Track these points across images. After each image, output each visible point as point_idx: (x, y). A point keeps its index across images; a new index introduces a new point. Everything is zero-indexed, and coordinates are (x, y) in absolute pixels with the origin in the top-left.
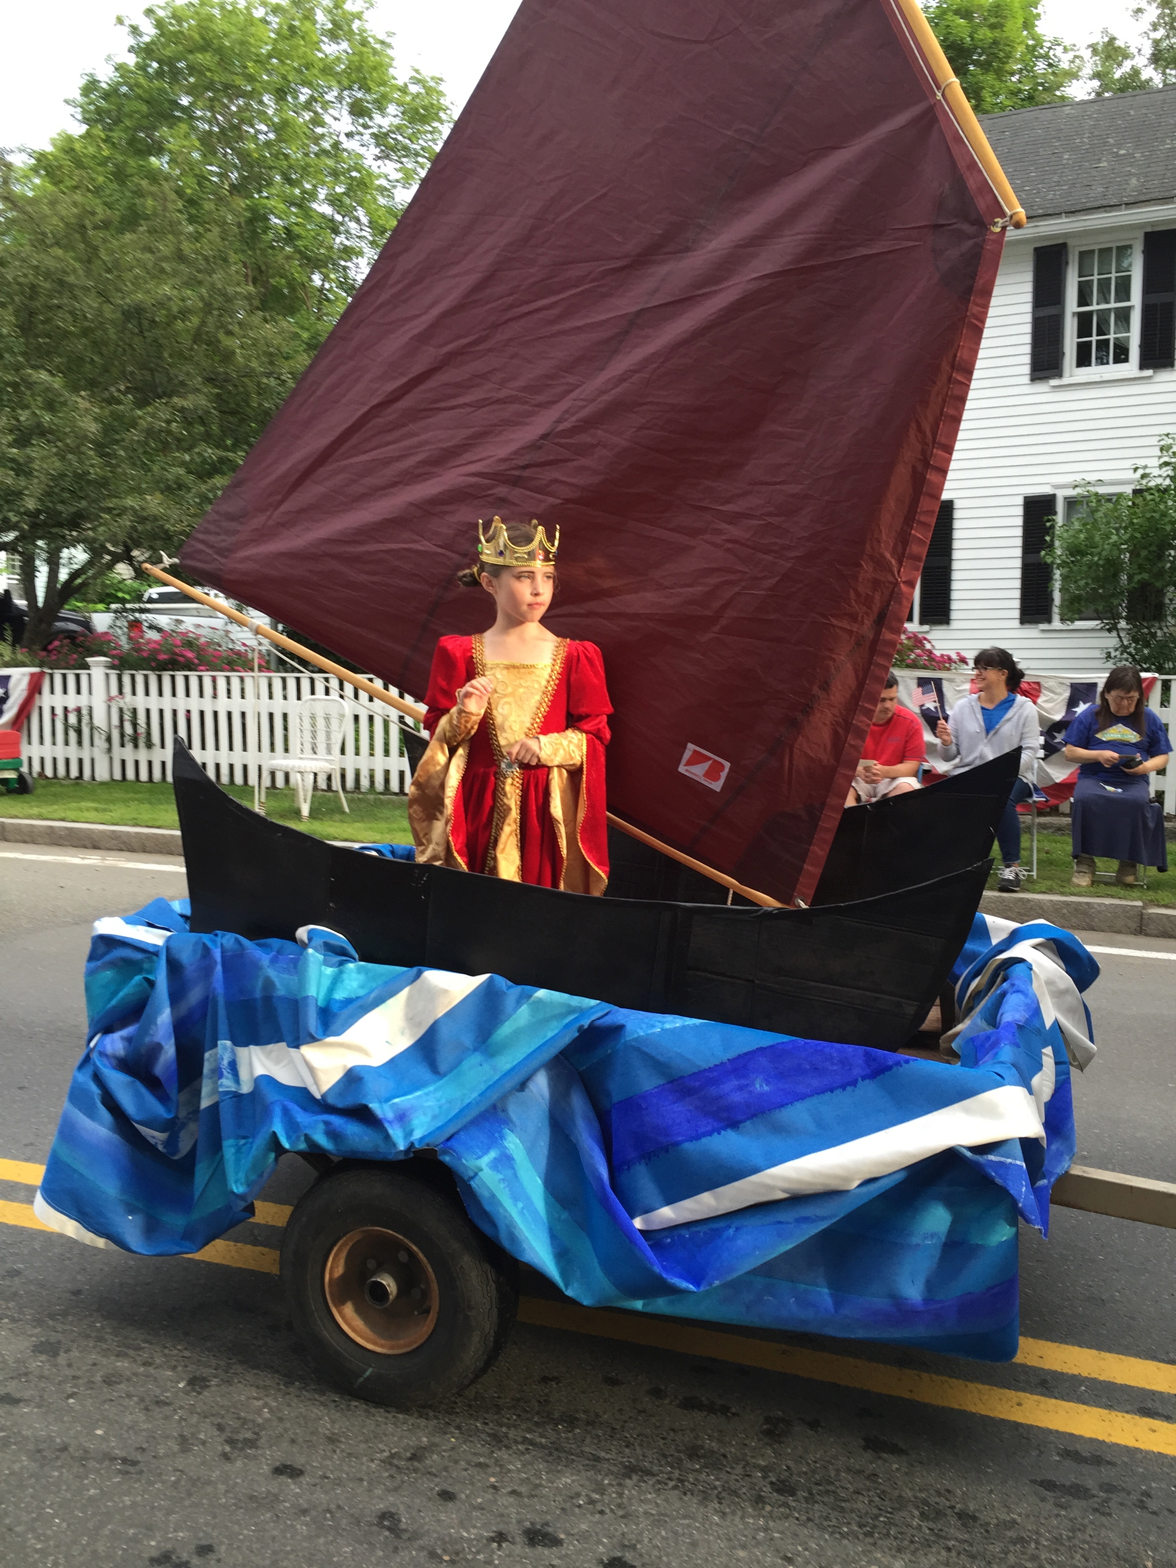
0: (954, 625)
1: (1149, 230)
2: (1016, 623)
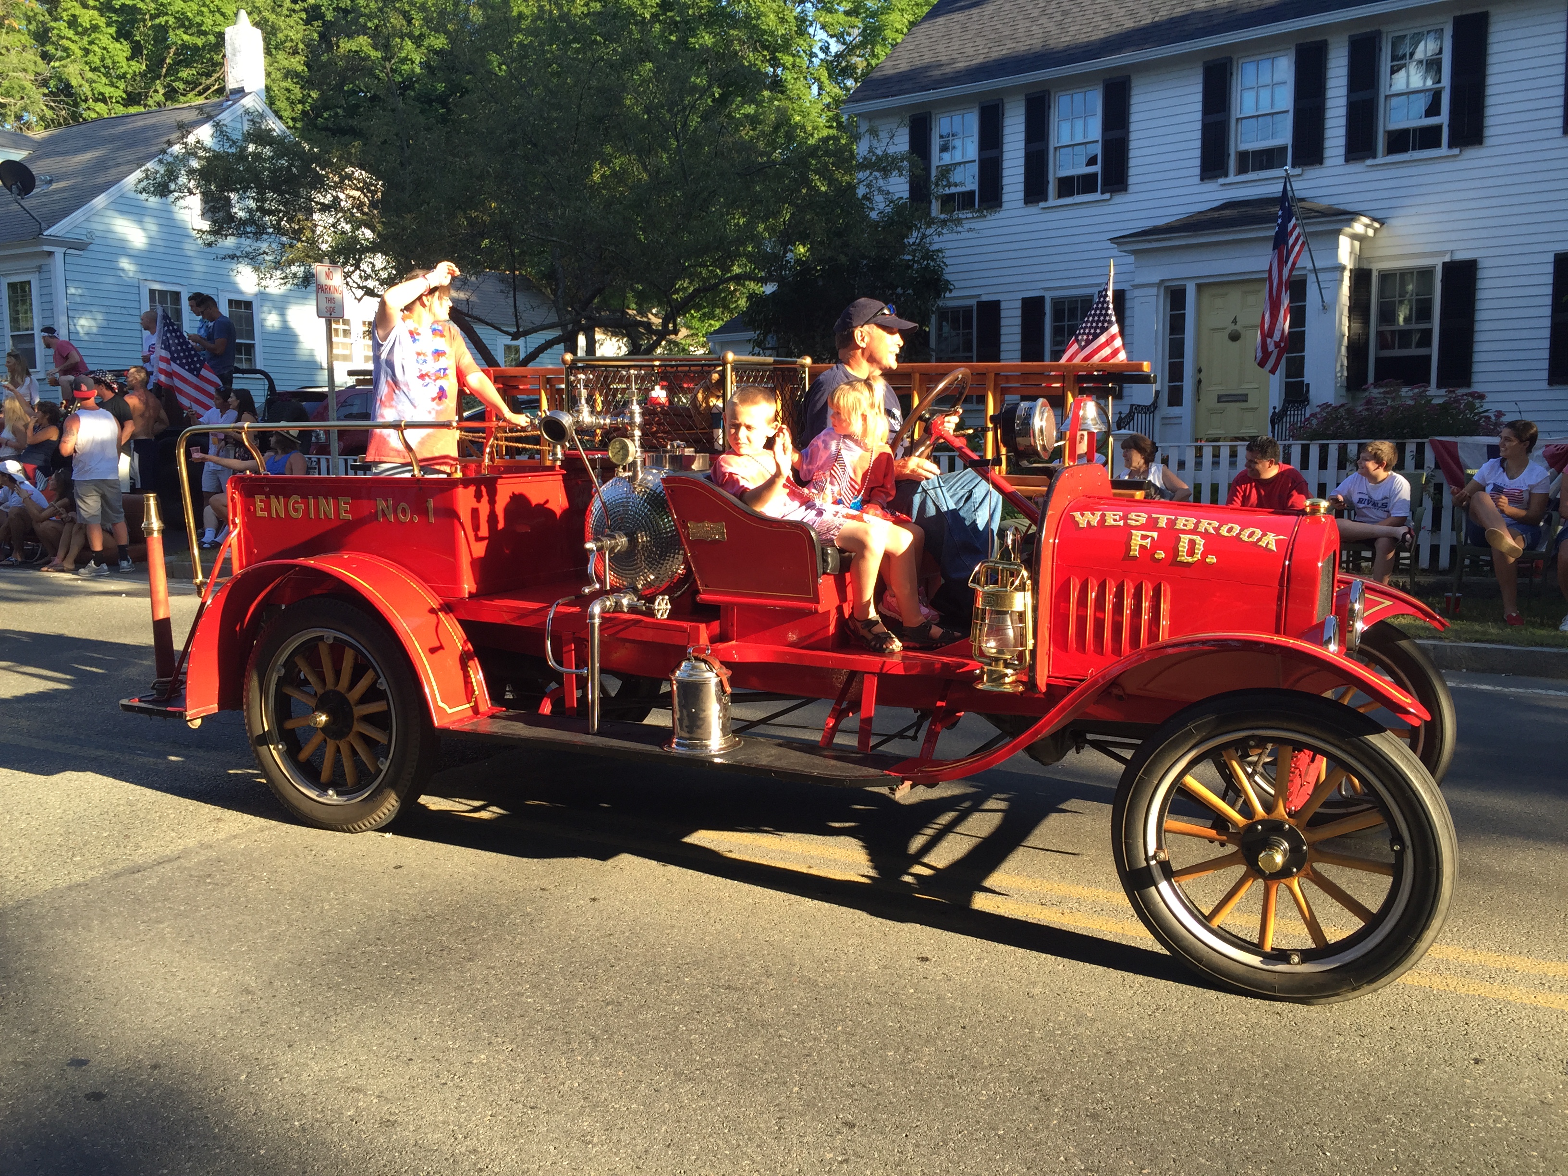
2: (1544, 385)
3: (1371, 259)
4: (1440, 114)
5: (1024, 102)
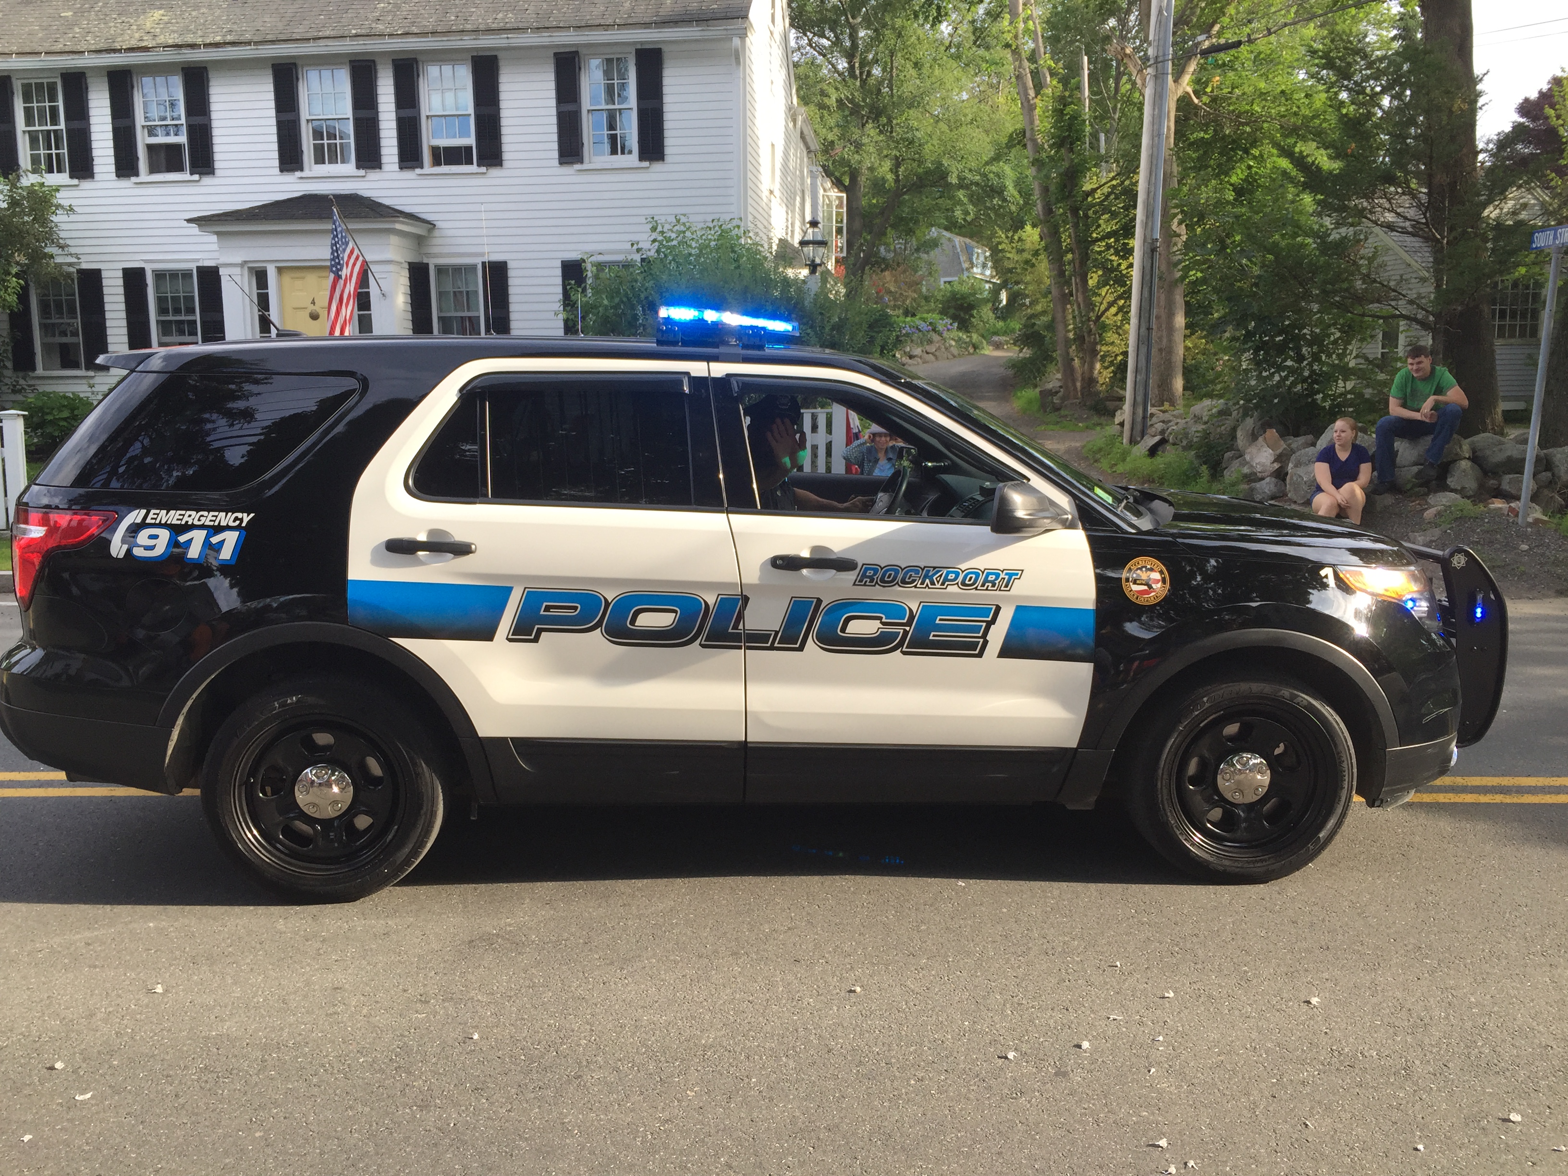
3: (428, 255)
4: (469, 136)
5: (106, 79)
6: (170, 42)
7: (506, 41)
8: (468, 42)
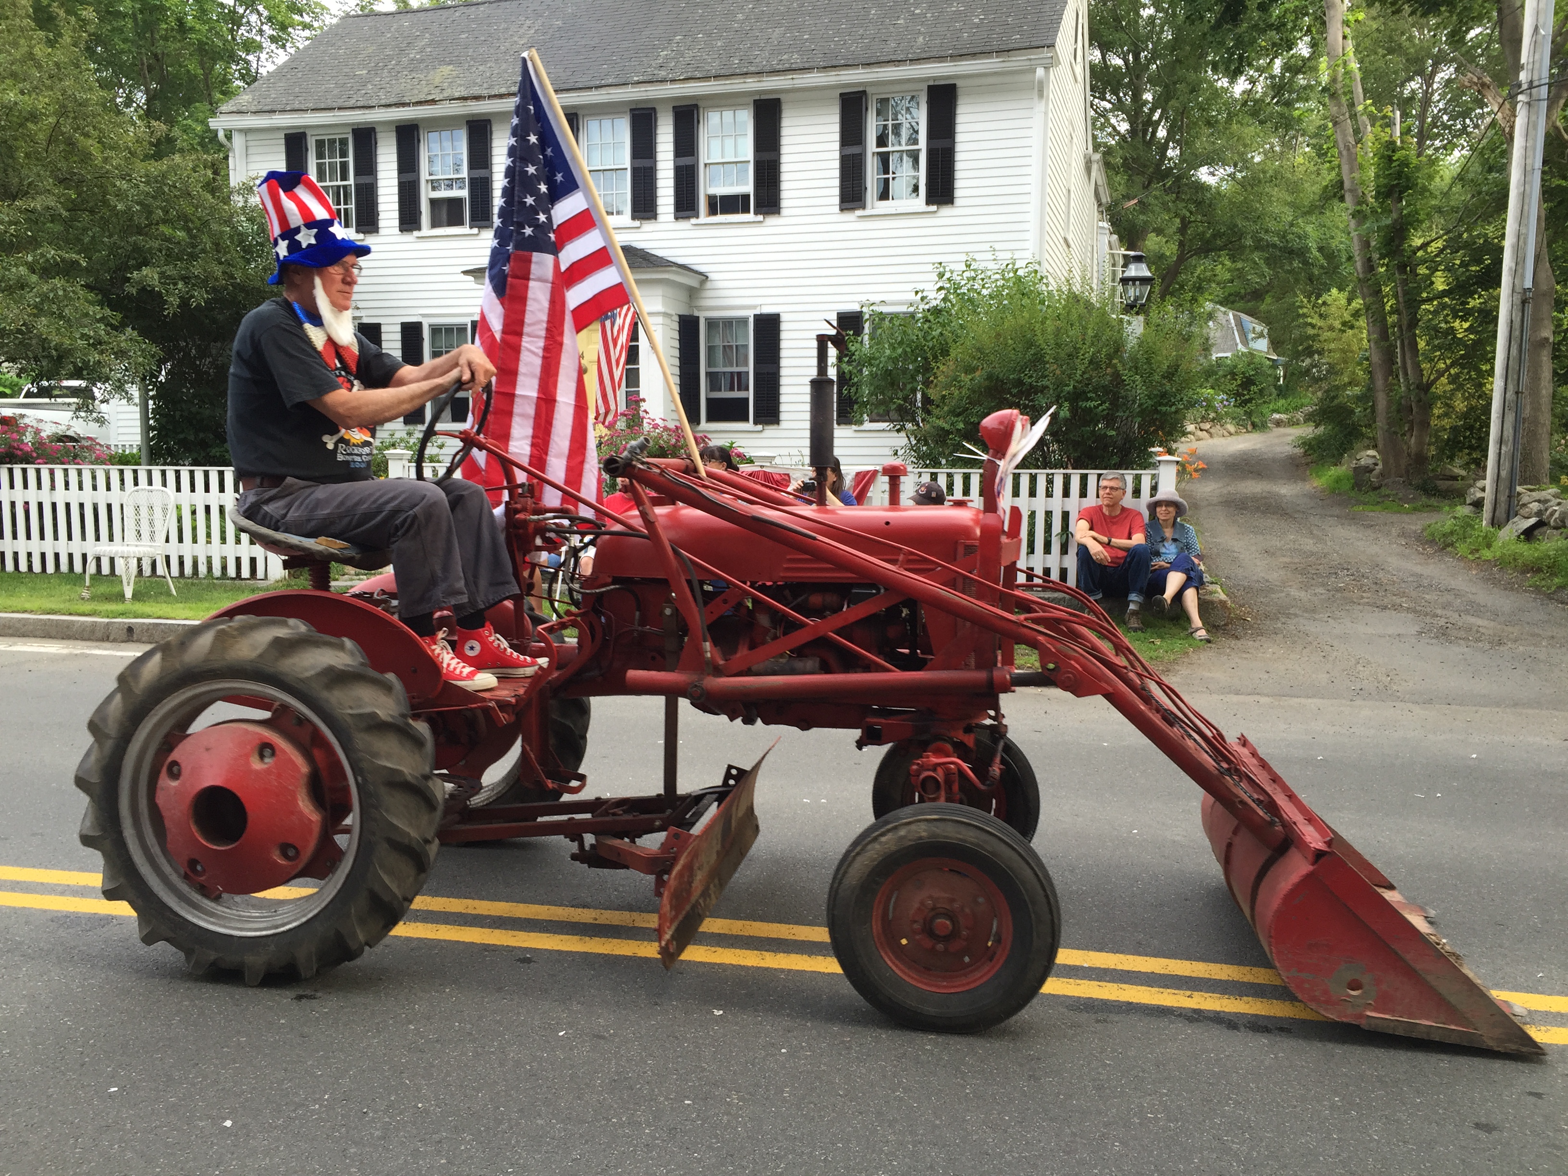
0: (783, 425)
1: (931, 83)
3: (699, 308)
4: (747, 184)
5: (394, 134)
6: (457, 95)
7: (791, 82)
8: (752, 85)
